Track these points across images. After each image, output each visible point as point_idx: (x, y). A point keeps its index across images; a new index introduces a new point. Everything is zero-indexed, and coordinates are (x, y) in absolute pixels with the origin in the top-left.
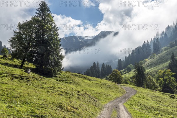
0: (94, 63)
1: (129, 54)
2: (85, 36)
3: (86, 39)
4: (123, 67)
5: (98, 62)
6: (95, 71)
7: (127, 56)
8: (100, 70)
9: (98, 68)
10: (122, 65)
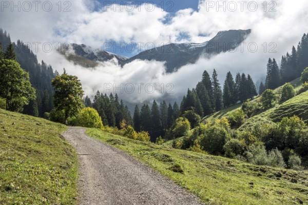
0: (205, 72)
1: (294, 48)
2: (192, 43)
3: (193, 47)
4: (281, 78)
5: (215, 71)
6: (207, 92)
7: (288, 54)
8: (222, 89)
9: (216, 84)
10: (280, 75)
